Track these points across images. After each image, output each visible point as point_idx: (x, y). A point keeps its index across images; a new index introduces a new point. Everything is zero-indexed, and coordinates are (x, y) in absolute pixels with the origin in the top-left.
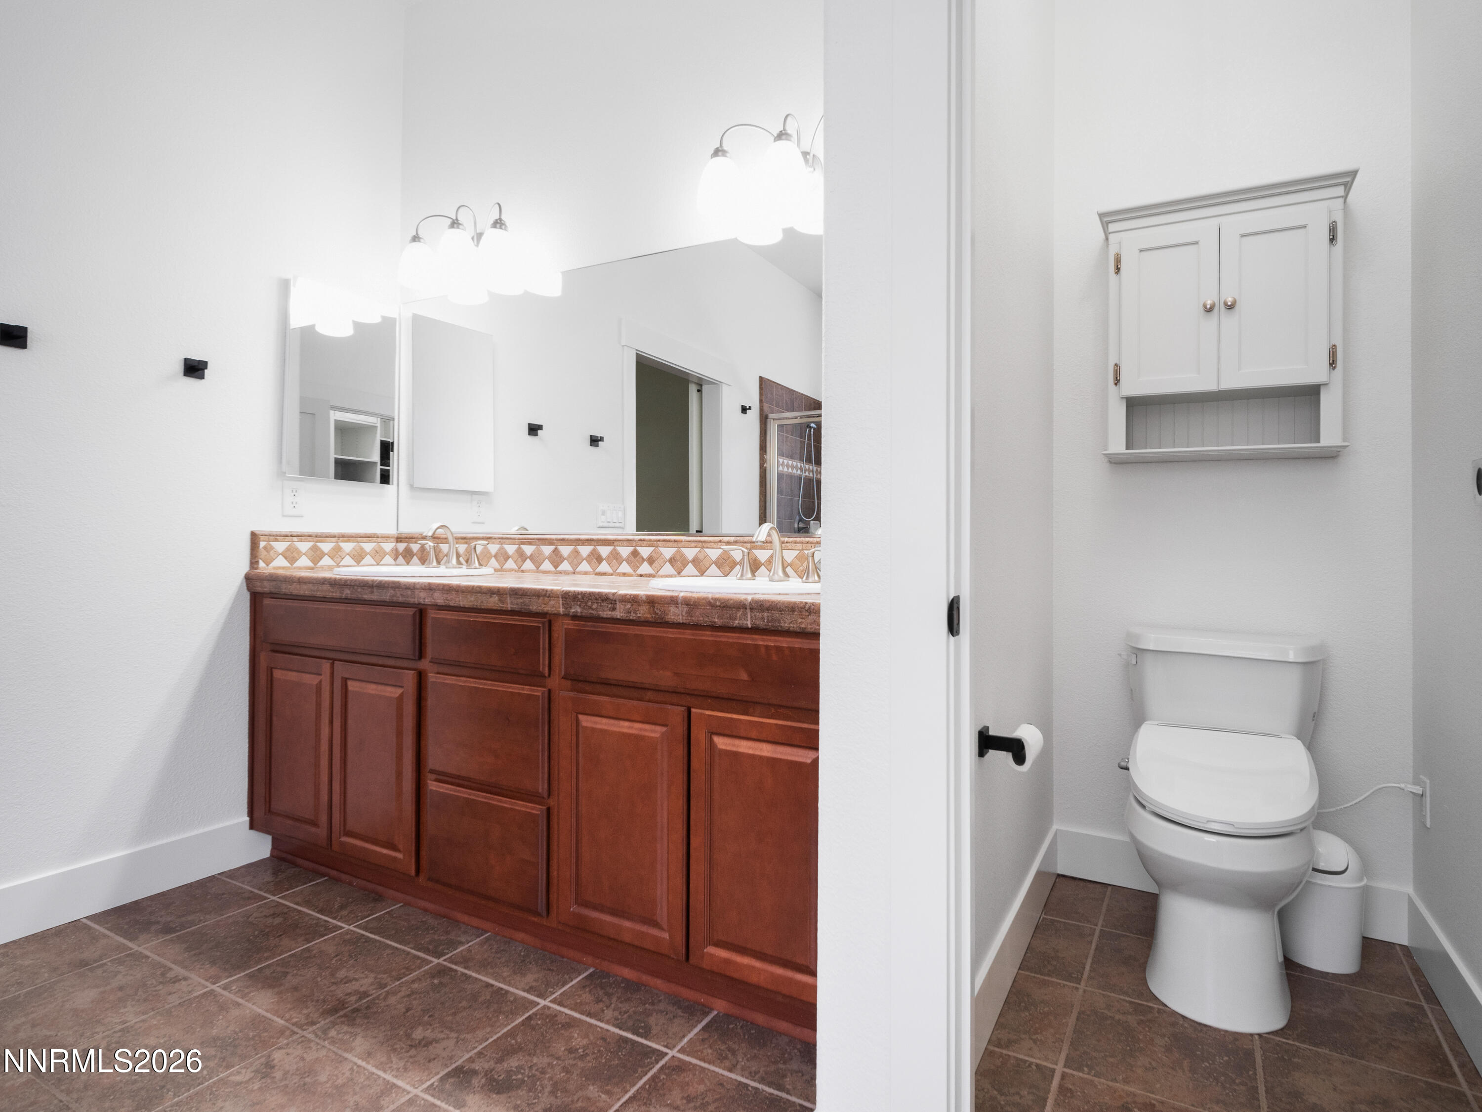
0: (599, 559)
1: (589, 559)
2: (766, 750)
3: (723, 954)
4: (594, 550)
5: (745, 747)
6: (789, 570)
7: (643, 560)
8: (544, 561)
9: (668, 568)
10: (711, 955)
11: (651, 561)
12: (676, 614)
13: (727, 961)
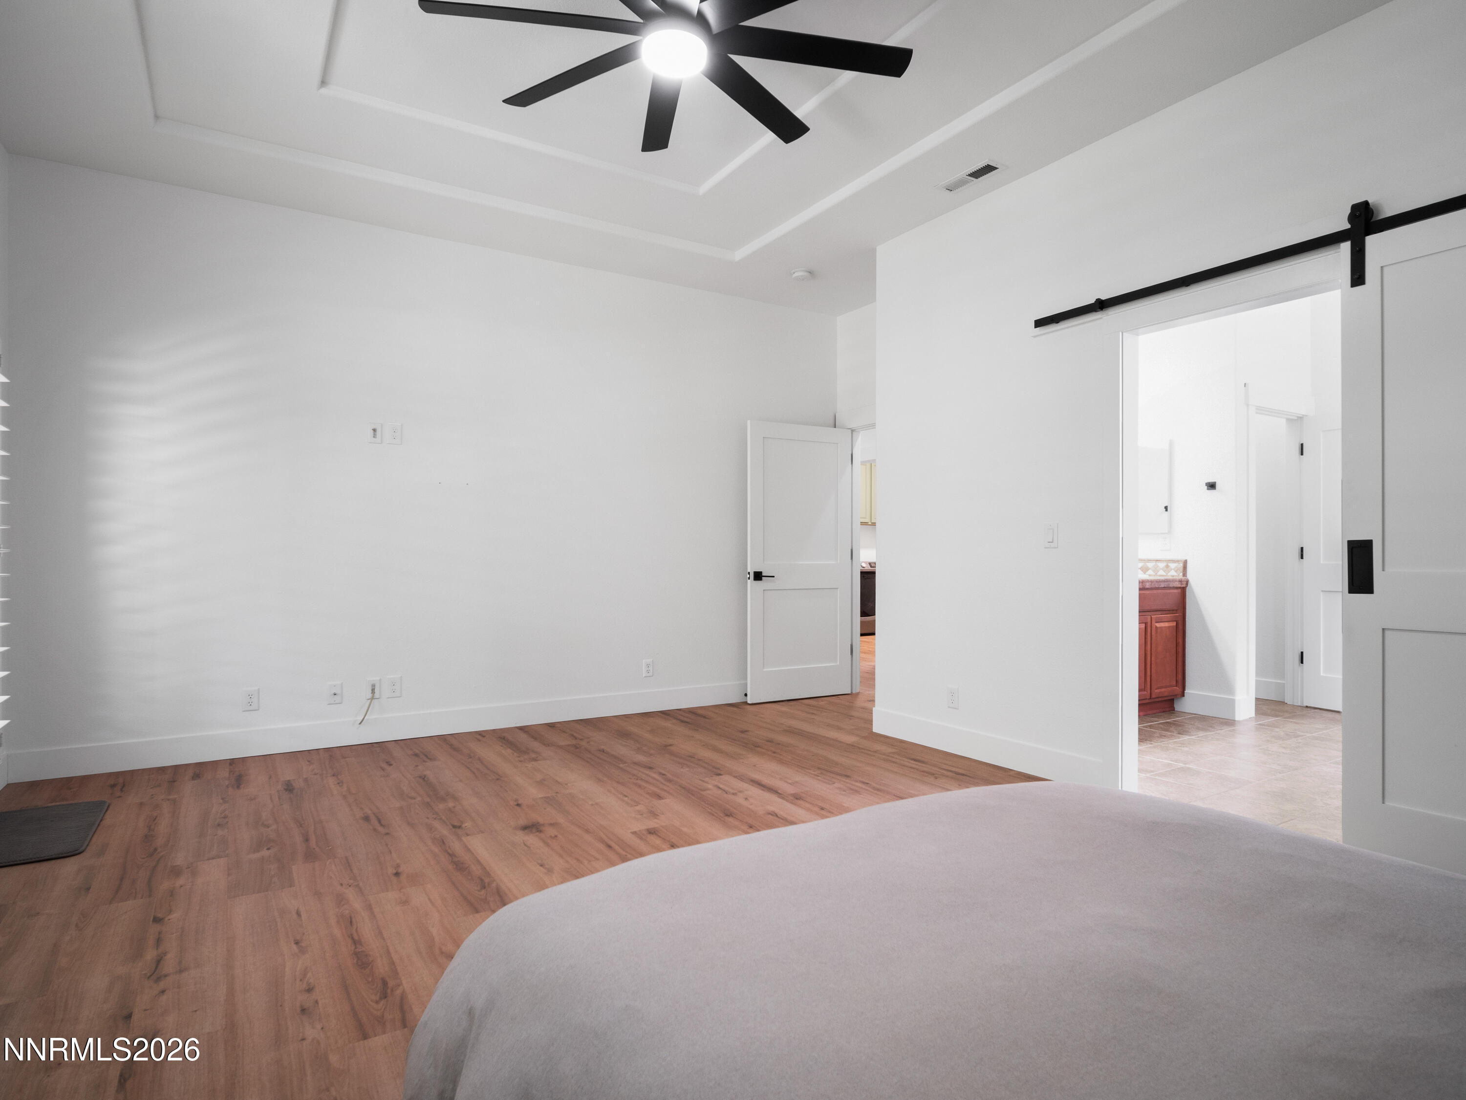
2: (1166, 624)
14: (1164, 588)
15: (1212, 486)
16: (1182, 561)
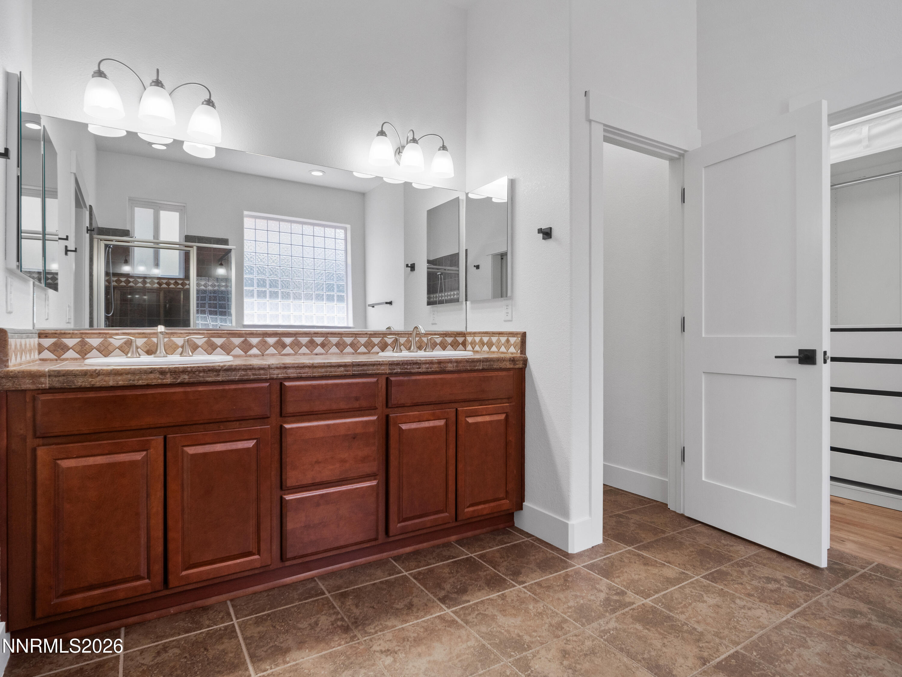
0: (284, 346)
1: (275, 346)
2: (487, 418)
3: (471, 509)
4: (279, 340)
5: (479, 419)
6: (402, 347)
7: (318, 345)
8: (234, 348)
9: (334, 349)
10: (467, 512)
11: (323, 345)
12: (450, 367)
13: (474, 511)
14: (483, 370)
15: (547, 234)
16: (519, 334)
